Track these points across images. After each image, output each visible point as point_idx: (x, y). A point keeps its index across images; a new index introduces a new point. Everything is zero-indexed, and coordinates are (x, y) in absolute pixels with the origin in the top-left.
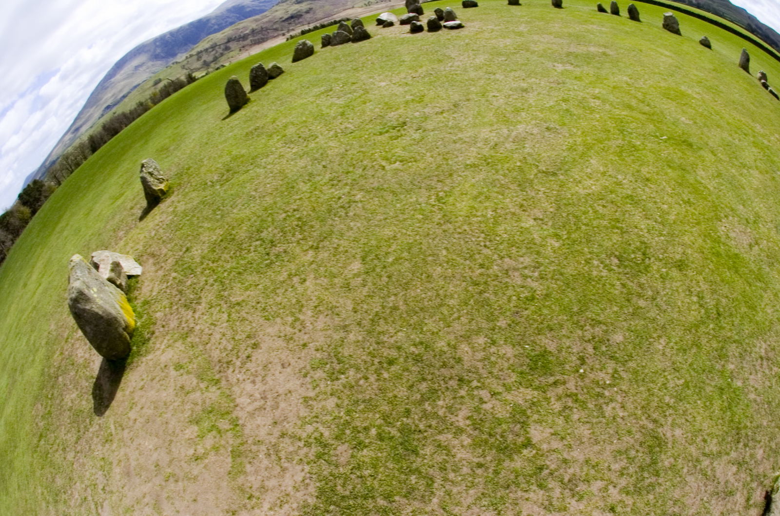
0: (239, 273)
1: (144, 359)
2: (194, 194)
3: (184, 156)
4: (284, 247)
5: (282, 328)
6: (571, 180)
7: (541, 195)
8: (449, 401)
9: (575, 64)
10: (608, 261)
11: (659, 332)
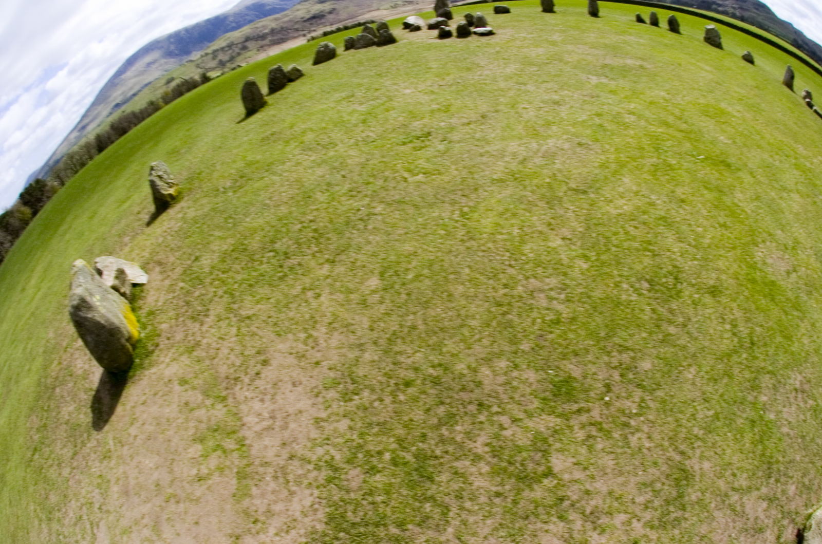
1: (147, 372)
2: (205, 201)
3: (197, 160)
4: (299, 259)
5: (294, 345)
6: (602, 199)
7: (570, 214)
8: (467, 426)
9: (610, 76)
10: (638, 285)
11: (689, 361)
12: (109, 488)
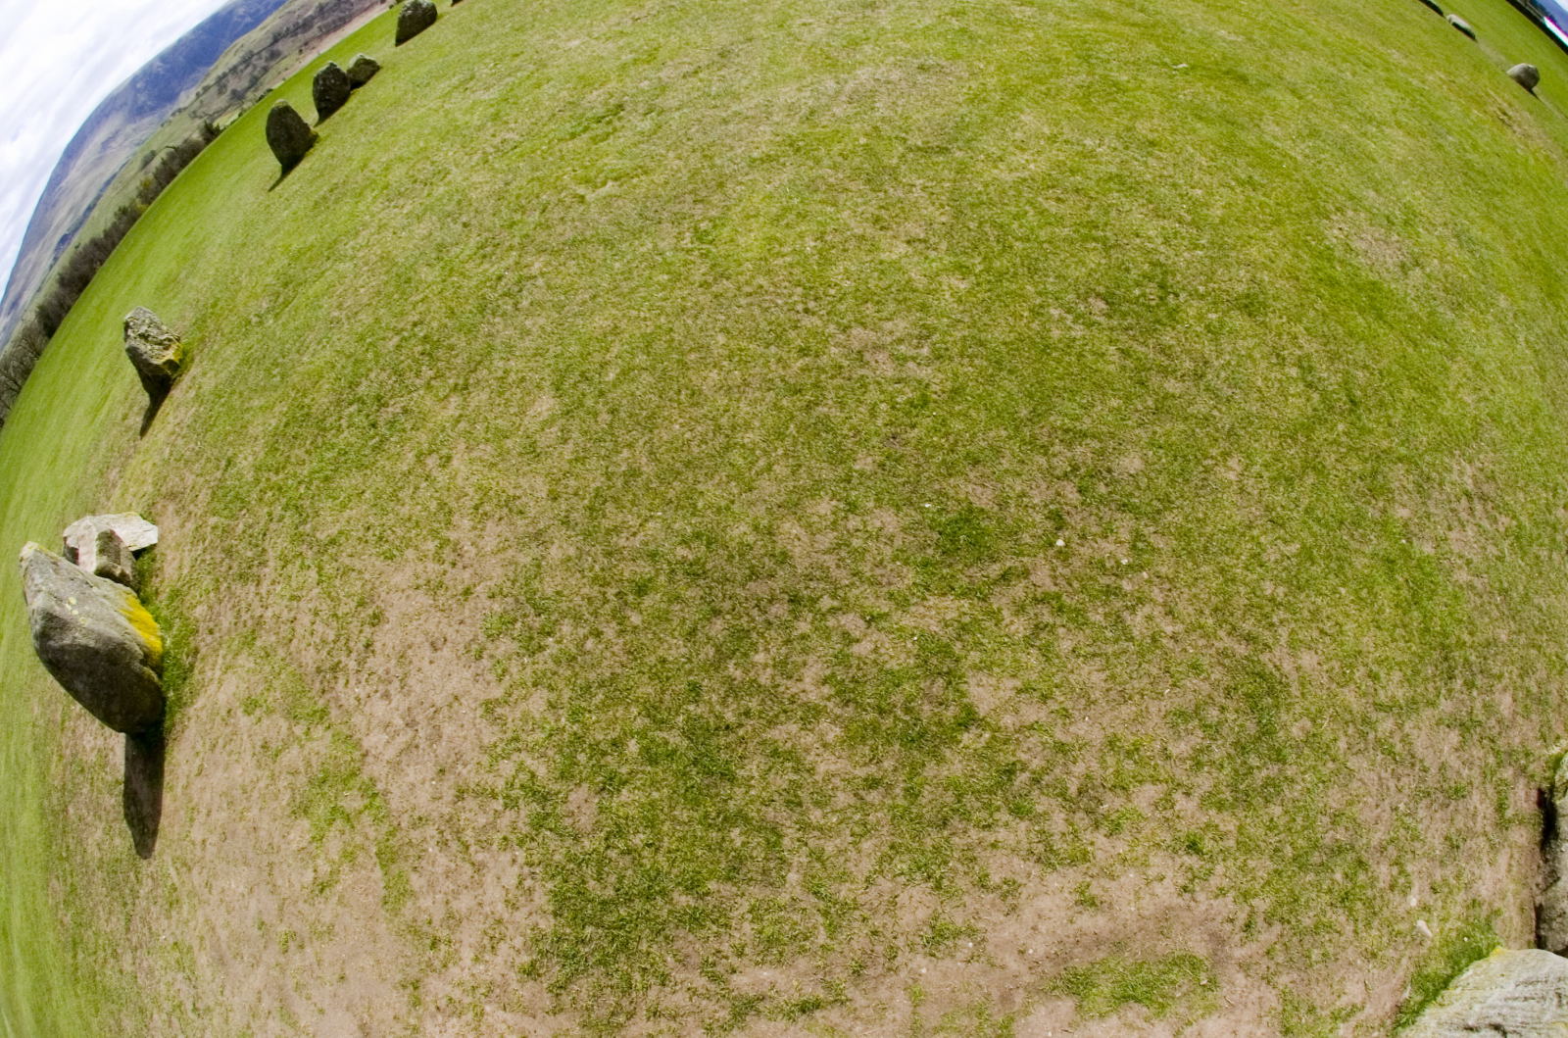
0: (327, 479)
1: (191, 711)
2: (229, 350)
3: (206, 283)
4: (403, 402)
5: (420, 568)
6: (982, 157)
7: (917, 193)
8: (777, 650)
10: (1082, 307)
11: (1224, 445)
12: (193, 962)
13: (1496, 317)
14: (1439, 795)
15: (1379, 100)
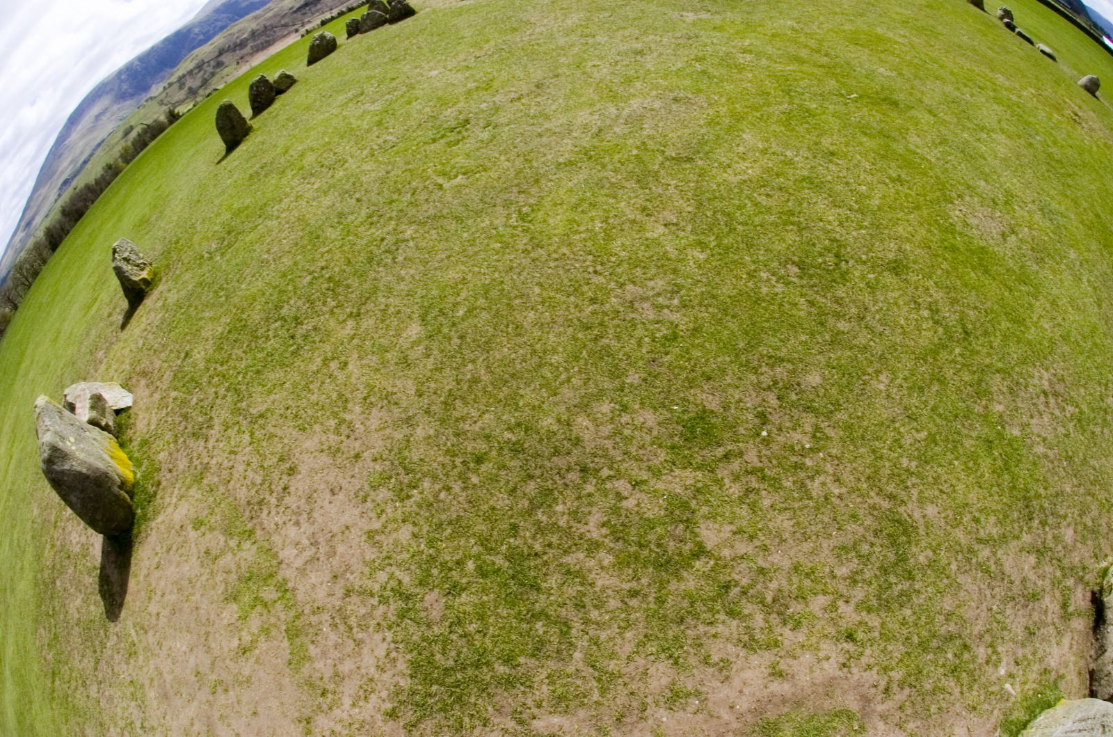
0: (258, 372)
1: (153, 524)
2: (187, 276)
3: (171, 226)
4: (313, 322)
5: (324, 438)
6: (716, 164)
7: (671, 190)
8: (571, 504)
9: (713, 10)
10: (782, 271)
11: (877, 365)
12: (144, 695)
13: (1067, 265)
14: (1021, 599)
15: (989, 113)
